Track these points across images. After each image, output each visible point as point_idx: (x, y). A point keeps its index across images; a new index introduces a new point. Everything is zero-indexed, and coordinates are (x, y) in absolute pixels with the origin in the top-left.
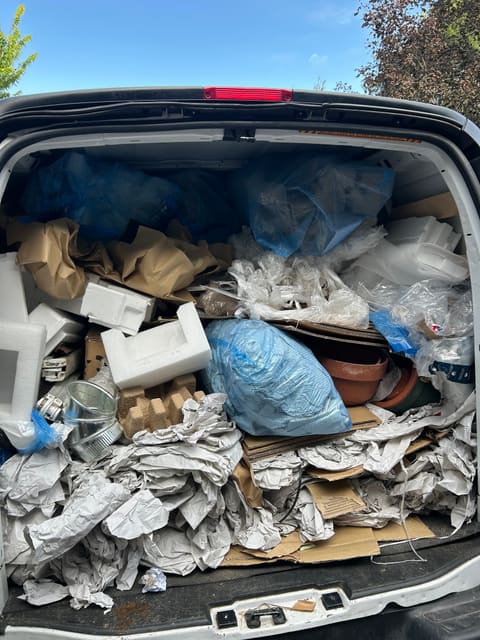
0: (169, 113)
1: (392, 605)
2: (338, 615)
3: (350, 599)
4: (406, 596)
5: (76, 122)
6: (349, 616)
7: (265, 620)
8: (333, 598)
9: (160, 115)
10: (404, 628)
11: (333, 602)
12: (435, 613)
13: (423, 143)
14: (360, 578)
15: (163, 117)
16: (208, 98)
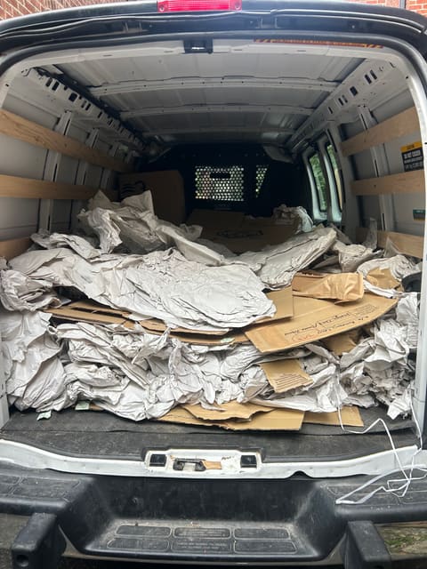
0: (129, 27)
1: (299, 474)
2: (250, 473)
3: (263, 462)
4: (314, 469)
5: (52, 40)
6: (260, 475)
7: (189, 466)
8: (249, 459)
9: (121, 30)
10: (311, 494)
11: (248, 462)
12: (338, 487)
13: (385, 48)
14: (279, 448)
15: (124, 32)
16: (161, 10)
